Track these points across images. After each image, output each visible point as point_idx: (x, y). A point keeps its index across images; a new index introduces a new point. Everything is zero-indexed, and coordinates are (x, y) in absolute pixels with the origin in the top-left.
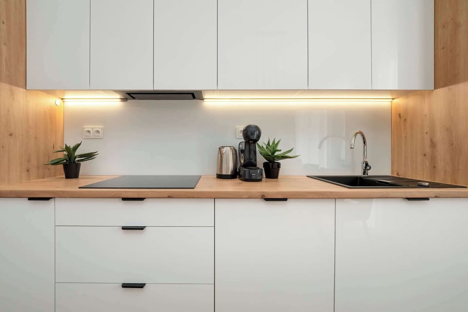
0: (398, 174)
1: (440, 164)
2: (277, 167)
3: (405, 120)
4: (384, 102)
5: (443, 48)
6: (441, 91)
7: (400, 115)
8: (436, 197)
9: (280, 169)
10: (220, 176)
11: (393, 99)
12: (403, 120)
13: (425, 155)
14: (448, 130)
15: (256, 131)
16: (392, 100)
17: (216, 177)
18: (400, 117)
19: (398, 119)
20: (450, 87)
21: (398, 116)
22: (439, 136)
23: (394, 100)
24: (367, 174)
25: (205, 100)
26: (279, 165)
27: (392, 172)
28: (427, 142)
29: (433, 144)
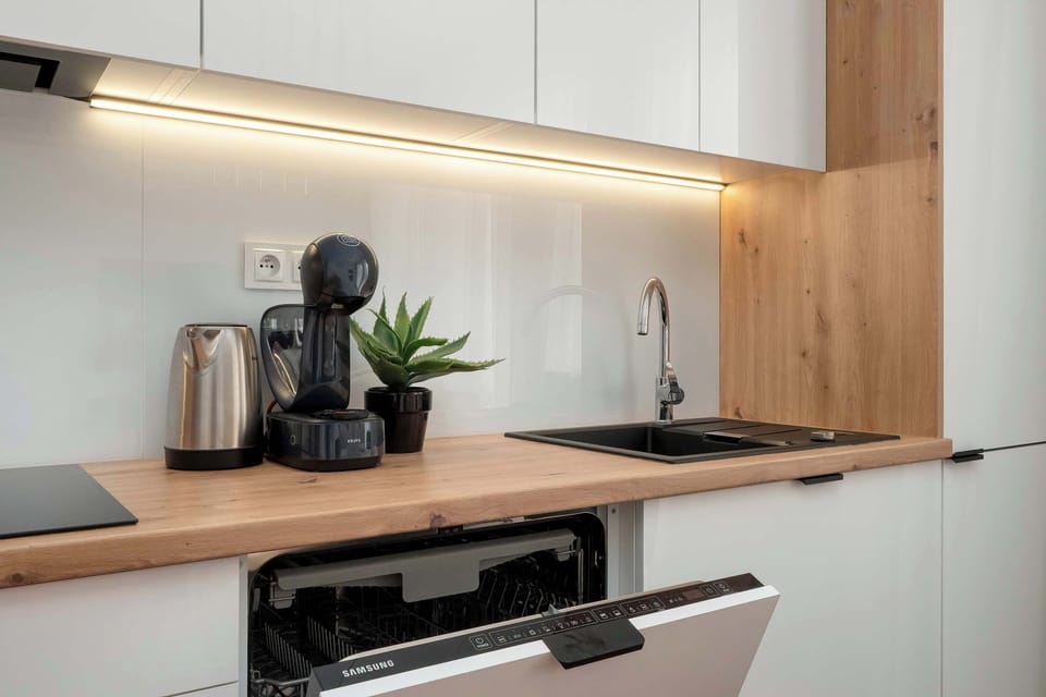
0: (737, 413)
1: (839, 381)
2: (420, 406)
3: (757, 250)
4: (702, 193)
5: (845, 62)
6: (841, 180)
7: (742, 235)
8: (856, 468)
9: (430, 413)
10: (186, 461)
11: (726, 185)
12: (751, 250)
13: (804, 354)
14: (855, 284)
15: (361, 262)
16: (721, 187)
17: (163, 463)
18: (743, 241)
19: (738, 246)
20: (860, 169)
21: (737, 238)
22: (838, 301)
23: (728, 188)
24: (671, 418)
25: (94, 102)
26: (425, 399)
27: (723, 407)
28: (810, 319)
29: (823, 326)
